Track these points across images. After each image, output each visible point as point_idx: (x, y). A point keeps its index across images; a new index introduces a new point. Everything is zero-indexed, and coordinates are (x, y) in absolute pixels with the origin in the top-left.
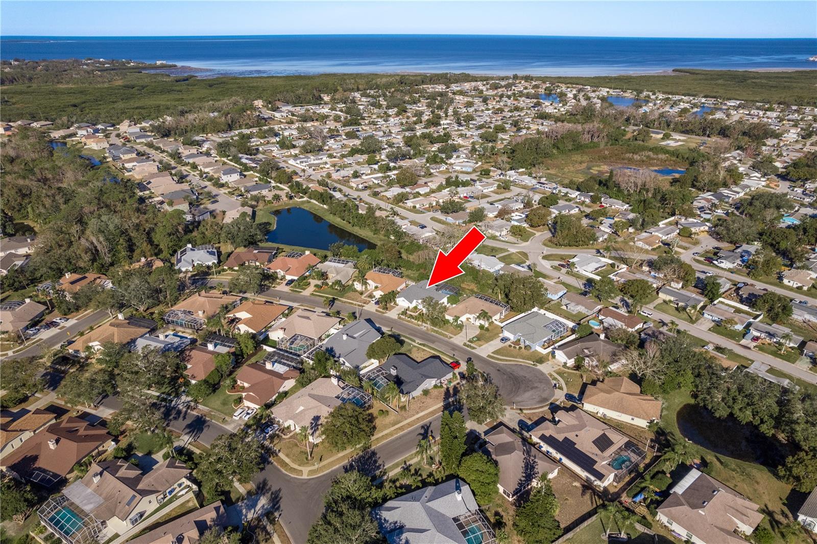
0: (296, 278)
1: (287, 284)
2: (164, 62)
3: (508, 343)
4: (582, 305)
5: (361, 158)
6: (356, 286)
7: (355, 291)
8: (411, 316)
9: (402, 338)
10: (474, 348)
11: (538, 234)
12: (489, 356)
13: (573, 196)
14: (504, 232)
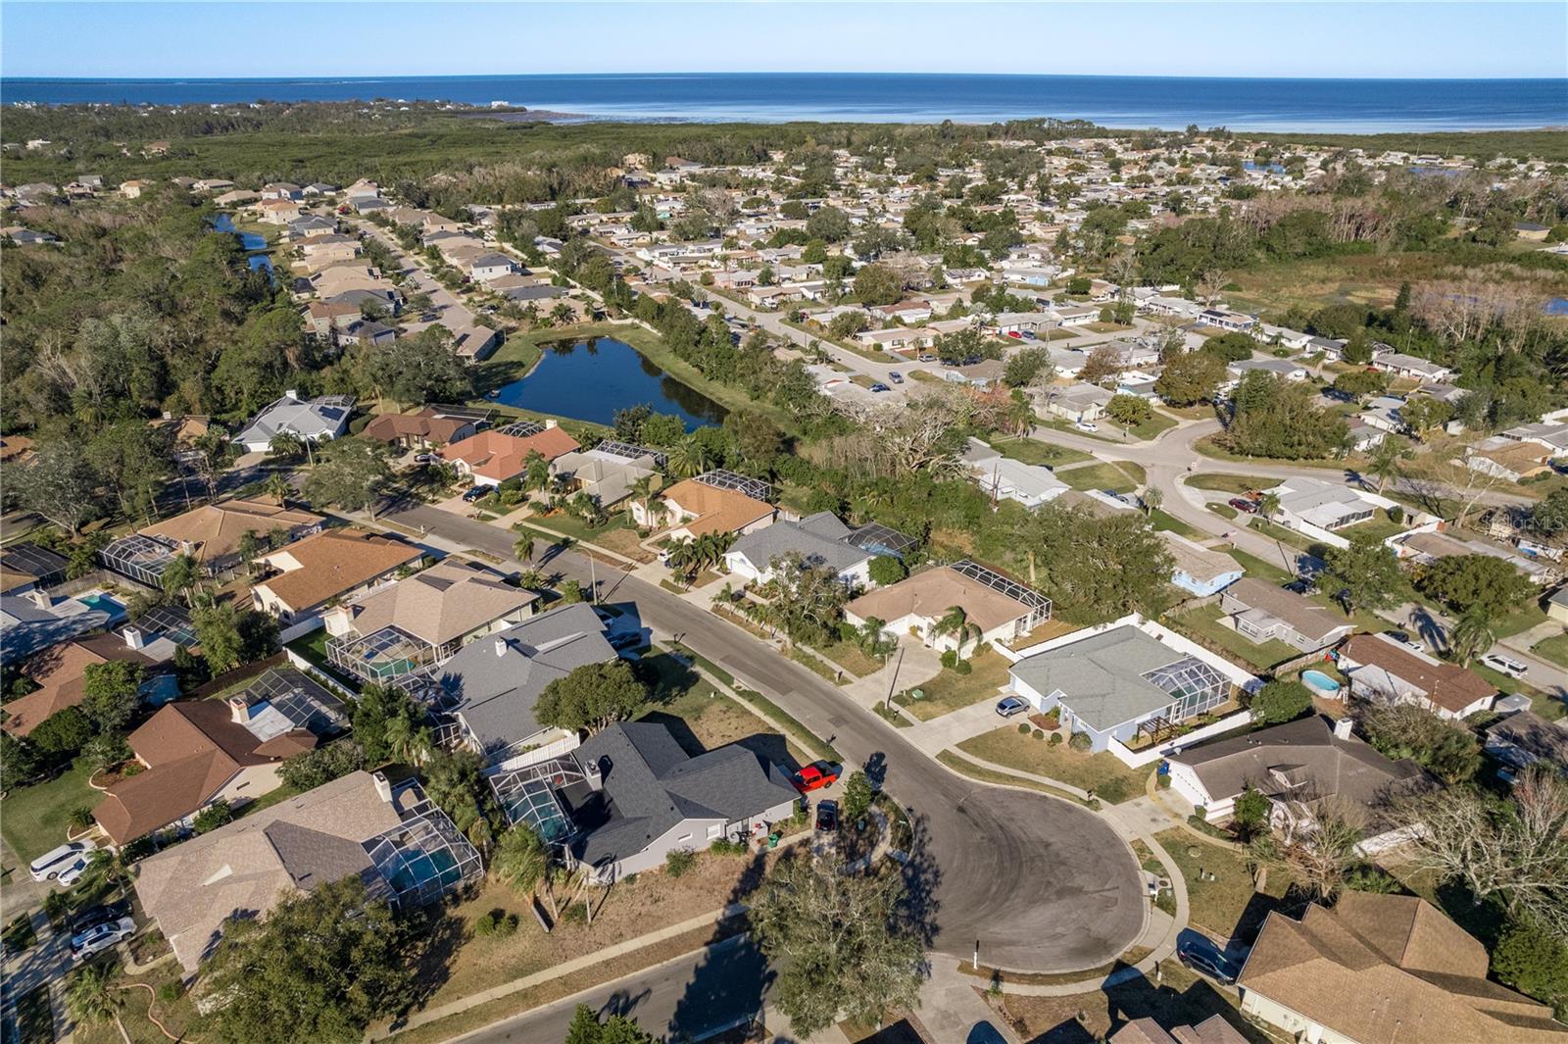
0: (495, 483)
1: (466, 497)
3: (1021, 718)
4: (1287, 620)
5: (795, 251)
6: (635, 515)
7: (633, 525)
8: (752, 608)
9: (697, 669)
10: (905, 723)
11: (1184, 424)
12: (945, 756)
13: (1296, 345)
14: (1091, 413)
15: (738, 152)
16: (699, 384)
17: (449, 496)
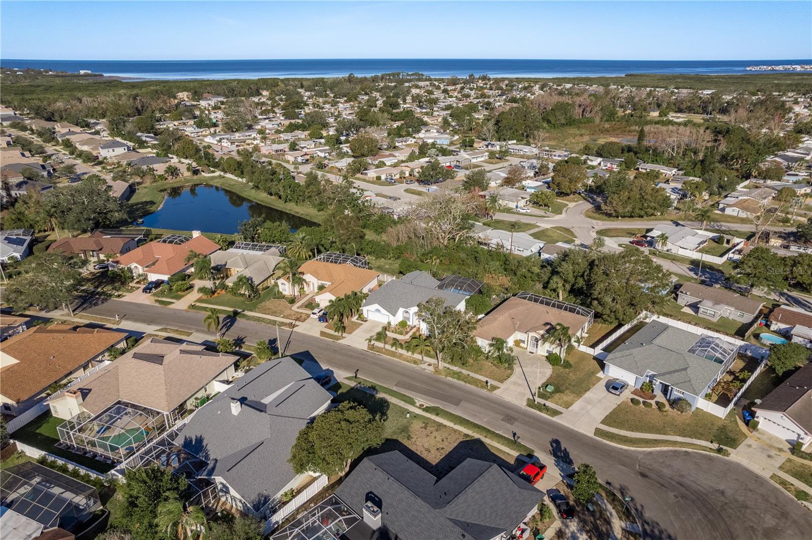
0: (165, 278)
1: (145, 290)
2: (89, 72)
3: (627, 395)
4: (727, 304)
5: (302, 134)
6: (281, 288)
7: (280, 296)
8: (395, 342)
9: (380, 395)
10: (555, 413)
11: (571, 205)
12: (598, 432)
13: (595, 163)
14: (522, 203)
15: (243, 91)
16: (279, 205)
17: (132, 290)
